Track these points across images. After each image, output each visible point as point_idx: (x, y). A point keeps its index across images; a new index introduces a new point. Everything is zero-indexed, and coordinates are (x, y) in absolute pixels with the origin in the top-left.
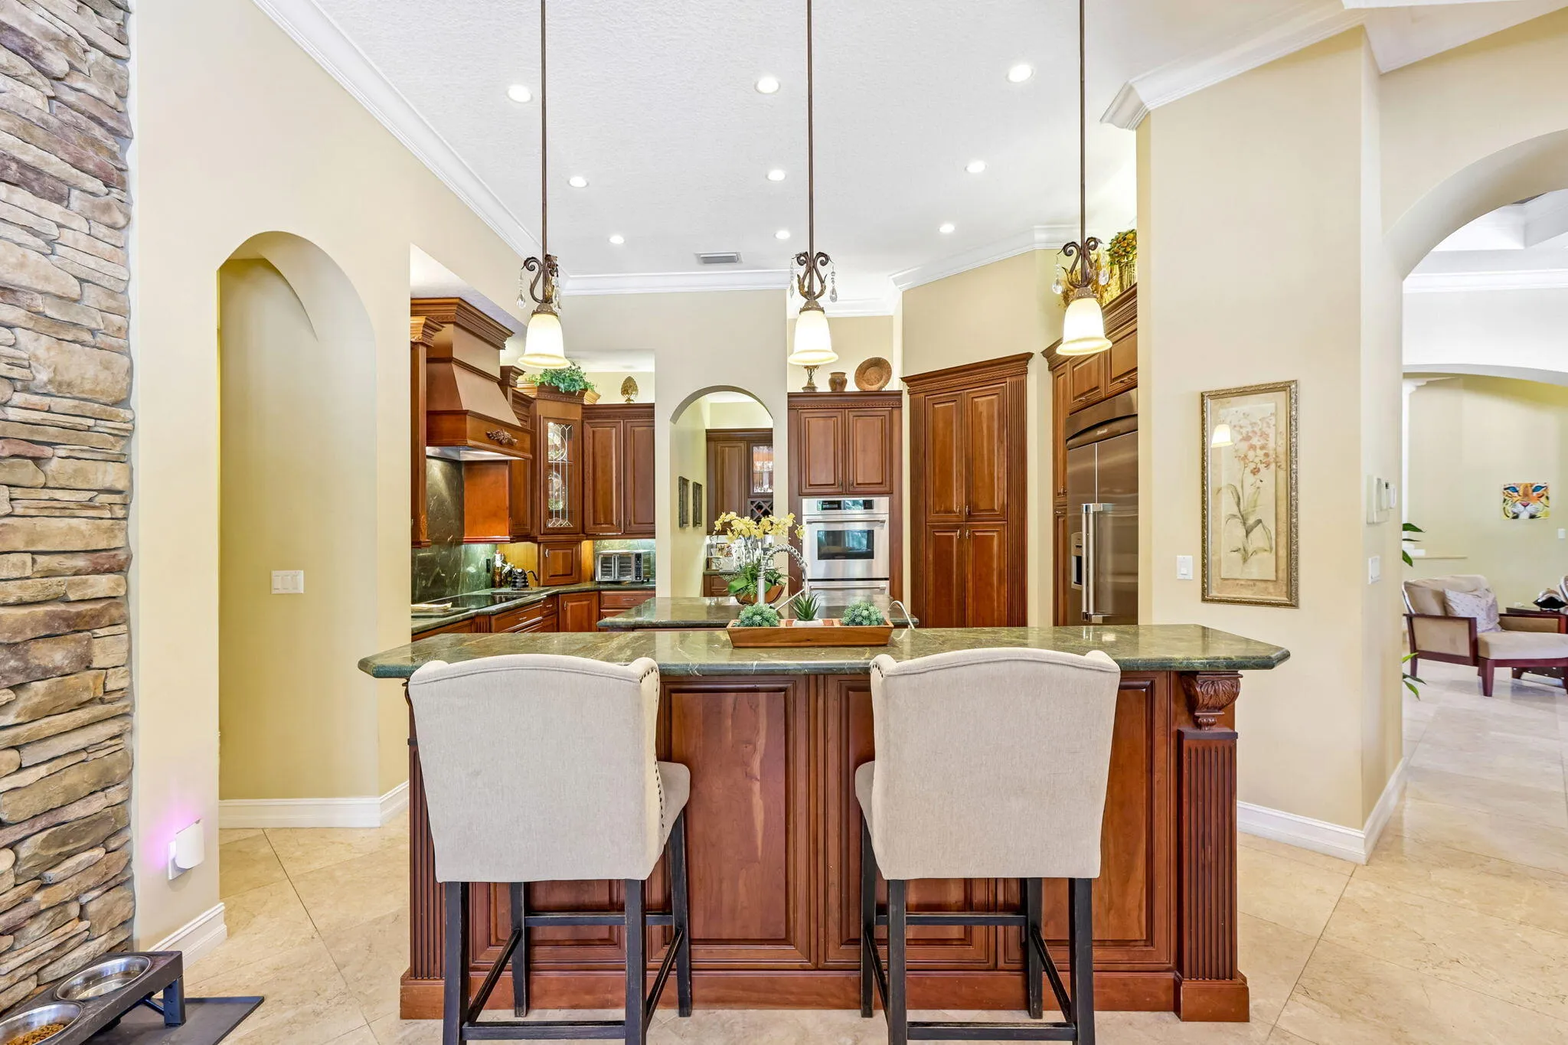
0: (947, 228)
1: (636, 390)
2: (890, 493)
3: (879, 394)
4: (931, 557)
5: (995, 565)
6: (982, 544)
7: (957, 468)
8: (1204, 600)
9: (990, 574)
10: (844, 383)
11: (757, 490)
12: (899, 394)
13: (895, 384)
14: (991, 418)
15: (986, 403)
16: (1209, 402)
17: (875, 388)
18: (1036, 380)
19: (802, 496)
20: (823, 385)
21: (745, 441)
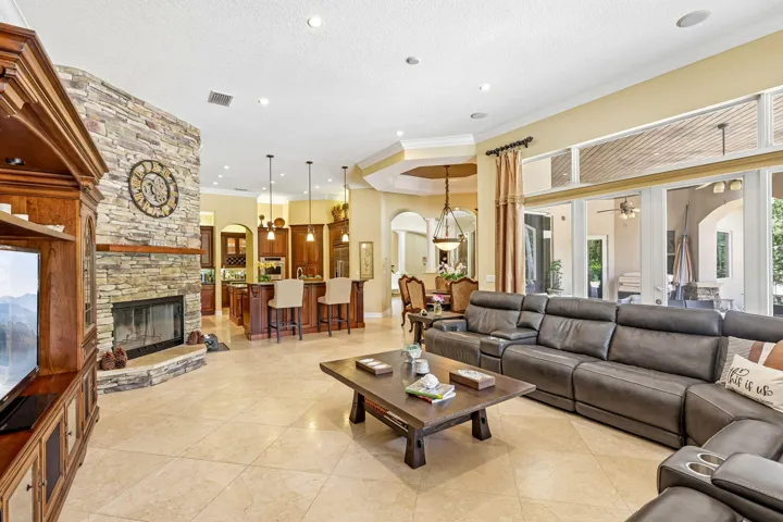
2: (285, 257)
3: (282, 229)
7: (305, 251)
8: (360, 278)
10: (272, 225)
11: (229, 253)
12: (287, 230)
13: (286, 226)
16: (361, 244)
17: (280, 226)
18: (326, 231)
19: (259, 256)
20: (265, 225)
21: (225, 236)
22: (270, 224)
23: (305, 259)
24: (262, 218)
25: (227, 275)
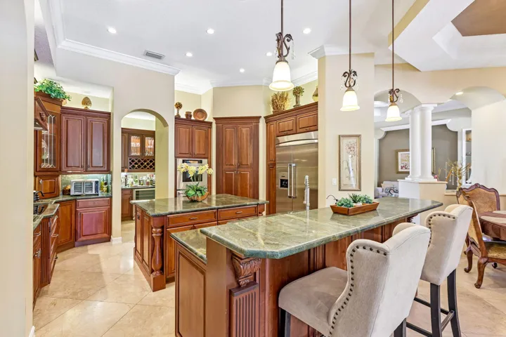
0: (242, 71)
1: (91, 103)
2: (207, 158)
3: (203, 122)
4: (224, 180)
5: (248, 182)
6: (243, 177)
7: (234, 151)
8: (340, 190)
9: (246, 185)
10: (191, 116)
11: (133, 154)
12: (211, 123)
13: (209, 119)
14: (247, 135)
15: (245, 130)
16: (341, 138)
17: (202, 119)
18: (262, 125)
19: (176, 157)
20: (183, 116)
21: (127, 133)
22: (188, 115)
23: (234, 161)
24: (179, 106)
25: (130, 180)
